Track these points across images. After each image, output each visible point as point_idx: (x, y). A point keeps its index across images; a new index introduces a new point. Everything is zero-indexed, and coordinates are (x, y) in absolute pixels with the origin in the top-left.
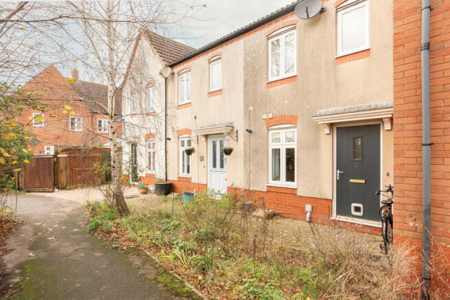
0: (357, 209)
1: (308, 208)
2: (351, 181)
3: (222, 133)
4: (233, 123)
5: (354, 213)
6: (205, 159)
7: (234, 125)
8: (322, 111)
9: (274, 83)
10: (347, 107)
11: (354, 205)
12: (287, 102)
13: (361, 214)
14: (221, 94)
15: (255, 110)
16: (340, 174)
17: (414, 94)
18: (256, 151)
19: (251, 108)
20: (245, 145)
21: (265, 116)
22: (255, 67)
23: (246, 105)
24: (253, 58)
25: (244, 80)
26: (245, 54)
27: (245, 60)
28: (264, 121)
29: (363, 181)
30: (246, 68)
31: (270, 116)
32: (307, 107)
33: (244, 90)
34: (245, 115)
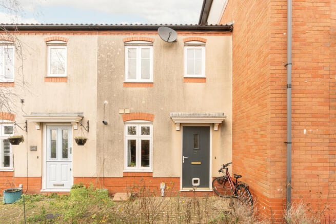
0: (196, 182)
1: (162, 186)
2: (193, 163)
3: (70, 123)
4: (82, 113)
5: (194, 184)
6: (39, 149)
7: (84, 115)
8: (174, 113)
9: (132, 85)
10: (192, 113)
11: (194, 179)
12: (143, 102)
13: (198, 184)
14: (66, 82)
15: (110, 104)
16: (185, 159)
17: (280, 112)
18: (112, 142)
19: (106, 102)
20: (98, 136)
21: (122, 111)
22: (111, 66)
23: (100, 98)
24: (108, 56)
25: (98, 74)
26: (99, 50)
27: (99, 56)
28: (121, 115)
29: (200, 163)
30: (100, 63)
31: (128, 111)
32: (162, 109)
33: (98, 84)
34: (98, 107)
